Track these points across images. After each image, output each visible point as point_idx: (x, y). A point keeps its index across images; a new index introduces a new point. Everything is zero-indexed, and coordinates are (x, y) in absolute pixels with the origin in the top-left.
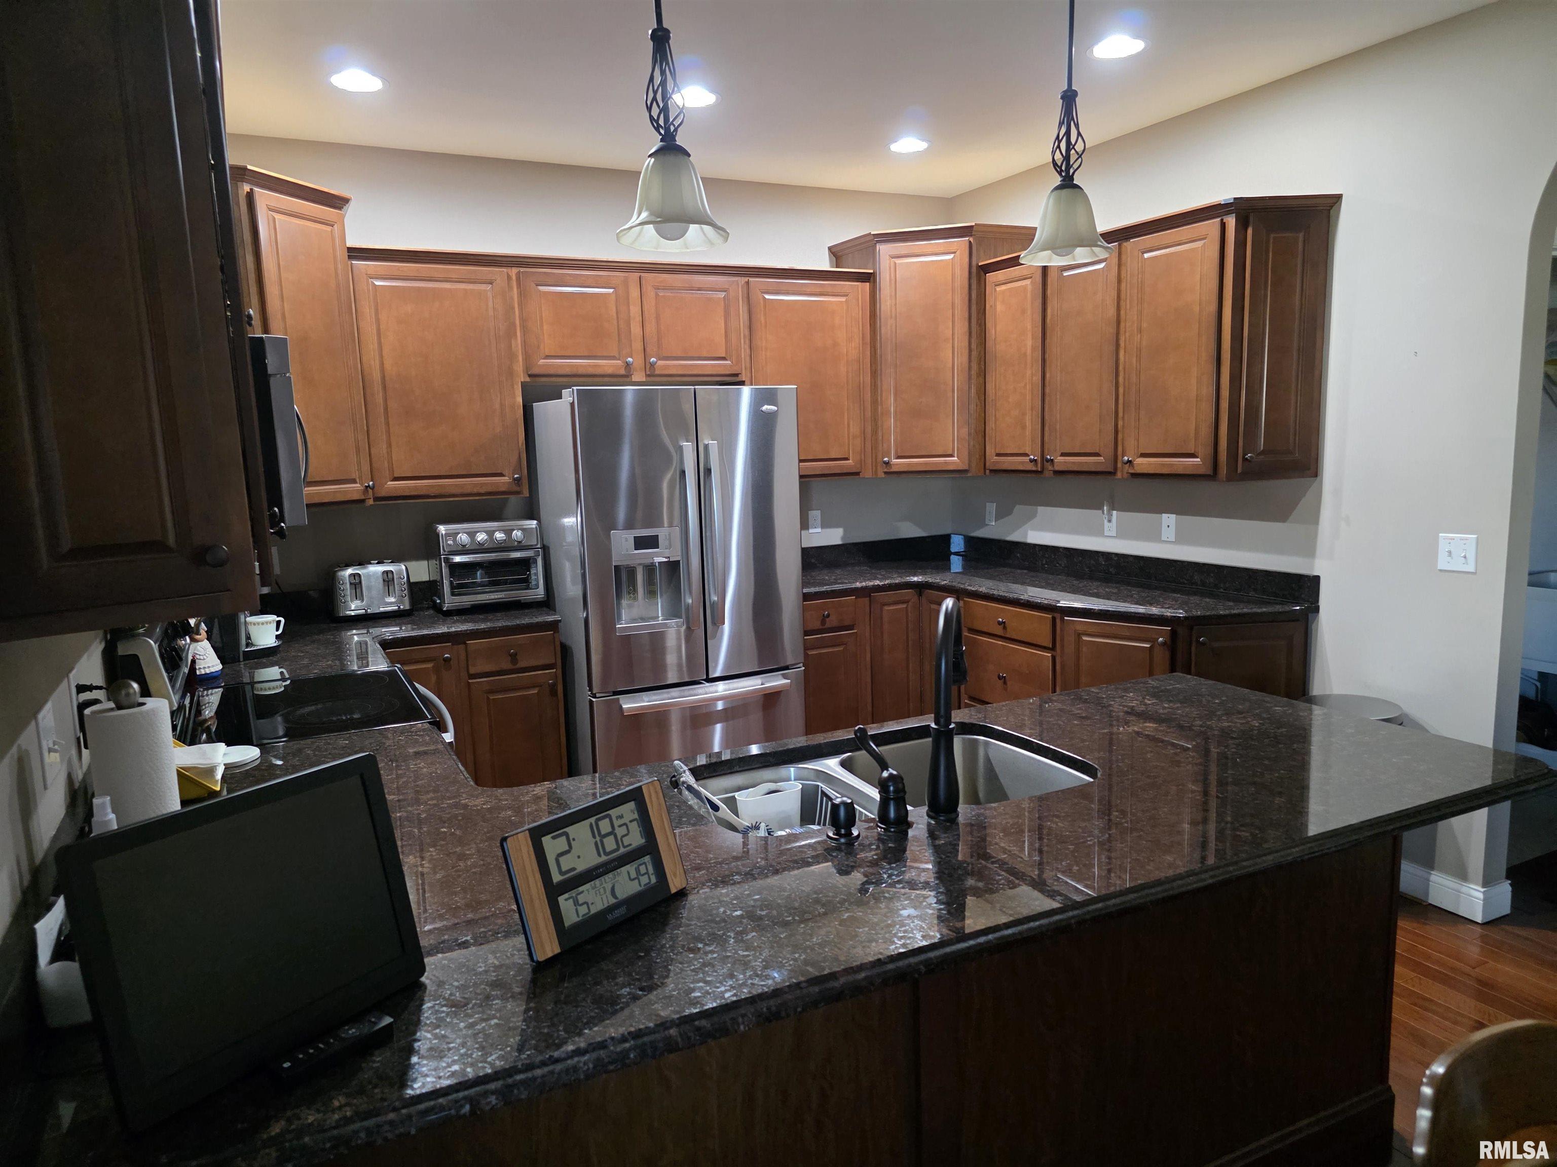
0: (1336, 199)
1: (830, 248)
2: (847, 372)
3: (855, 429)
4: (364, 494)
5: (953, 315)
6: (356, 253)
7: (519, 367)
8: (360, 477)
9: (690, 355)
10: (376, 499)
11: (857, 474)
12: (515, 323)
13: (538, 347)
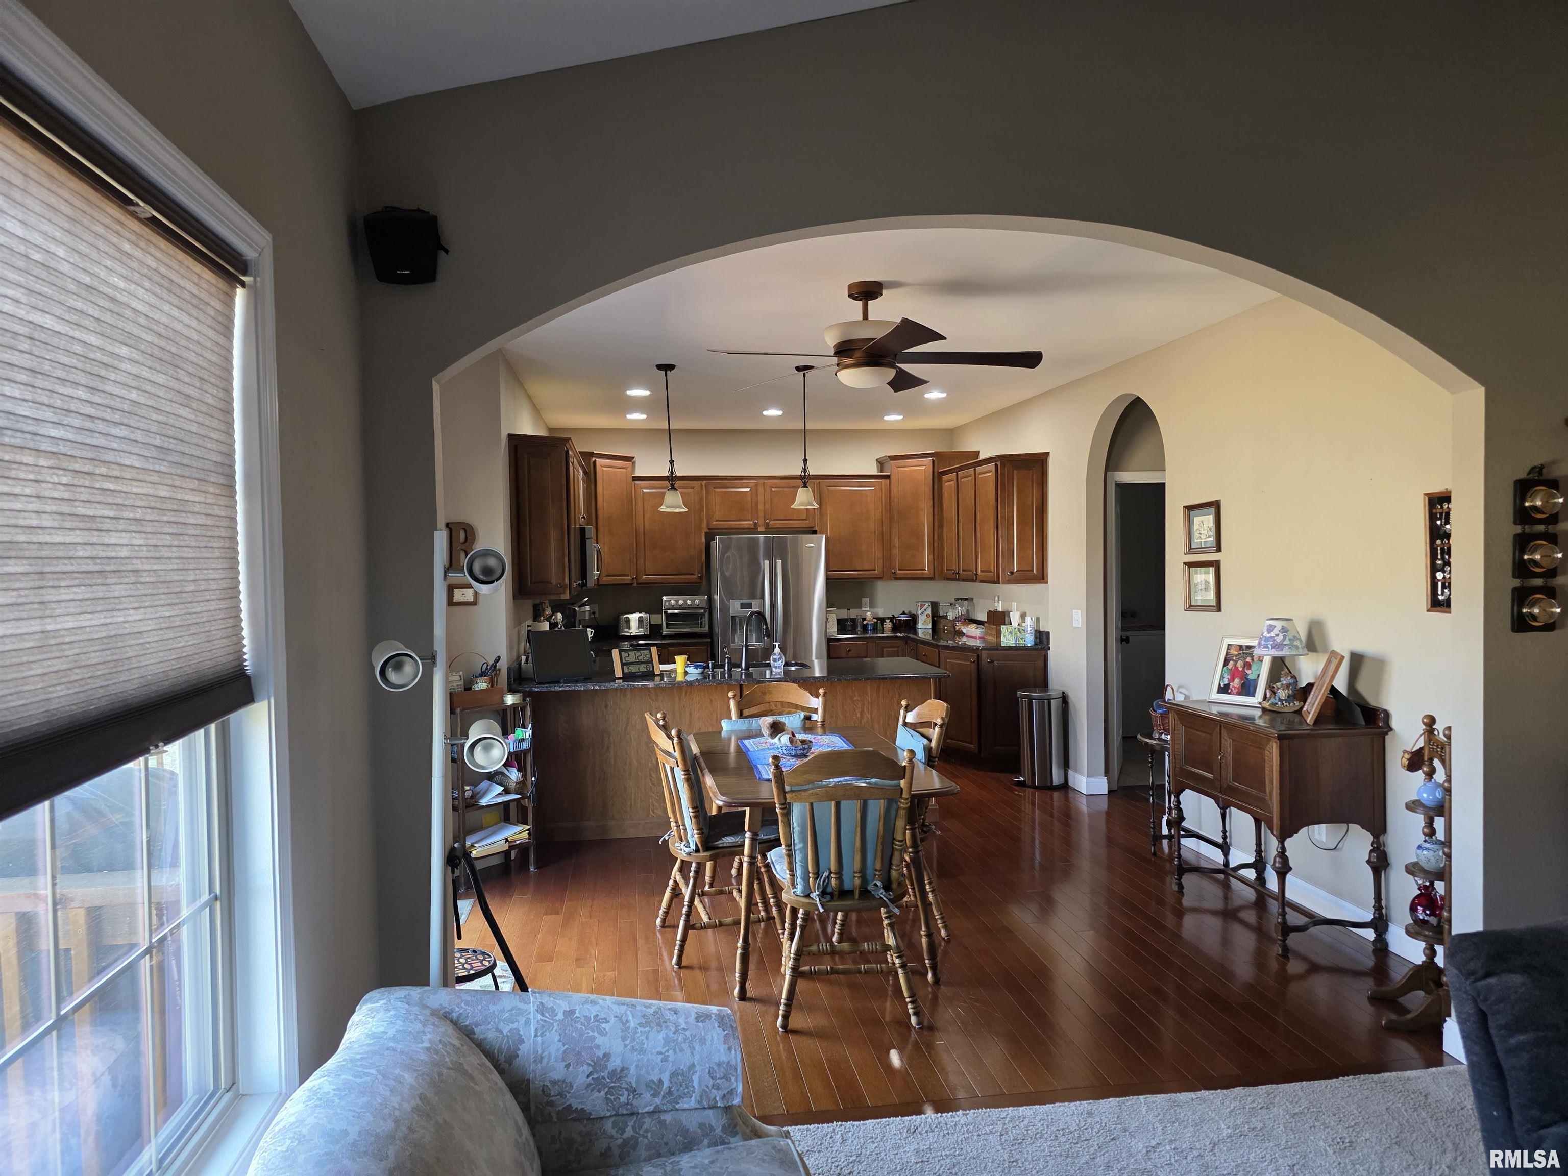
0: (1047, 454)
1: (877, 460)
2: (874, 526)
3: (879, 555)
4: (632, 581)
5: (925, 497)
6: (636, 479)
7: (704, 525)
8: (631, 574)
9: (787, 518)
10: (638, 584)
11: (881, 578)
12: (704, 506)
13: (712, 516)
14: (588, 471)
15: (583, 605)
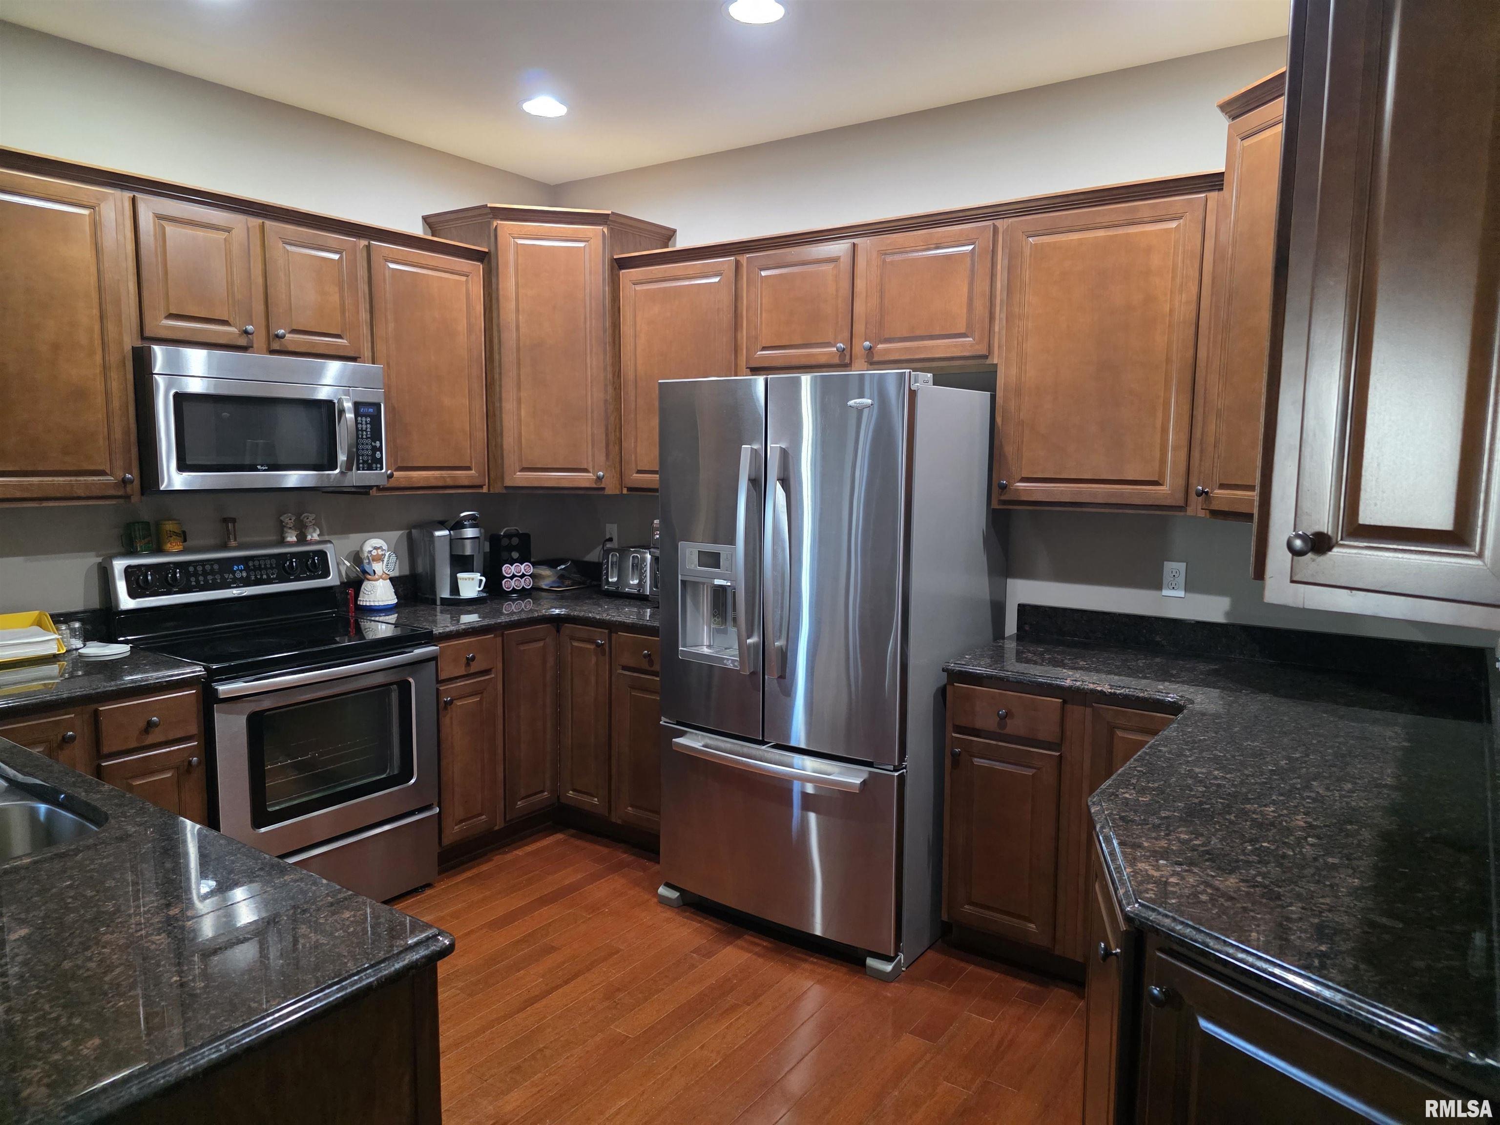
2: (1169, 345)
4: (596, 483)
7: (743, 359)
8: (594, 467)
9: (919, 334)
11: (1183, 510)
12: (742, 313)
13: (756, 338)
14: (486, 250)
15: (459, 525)
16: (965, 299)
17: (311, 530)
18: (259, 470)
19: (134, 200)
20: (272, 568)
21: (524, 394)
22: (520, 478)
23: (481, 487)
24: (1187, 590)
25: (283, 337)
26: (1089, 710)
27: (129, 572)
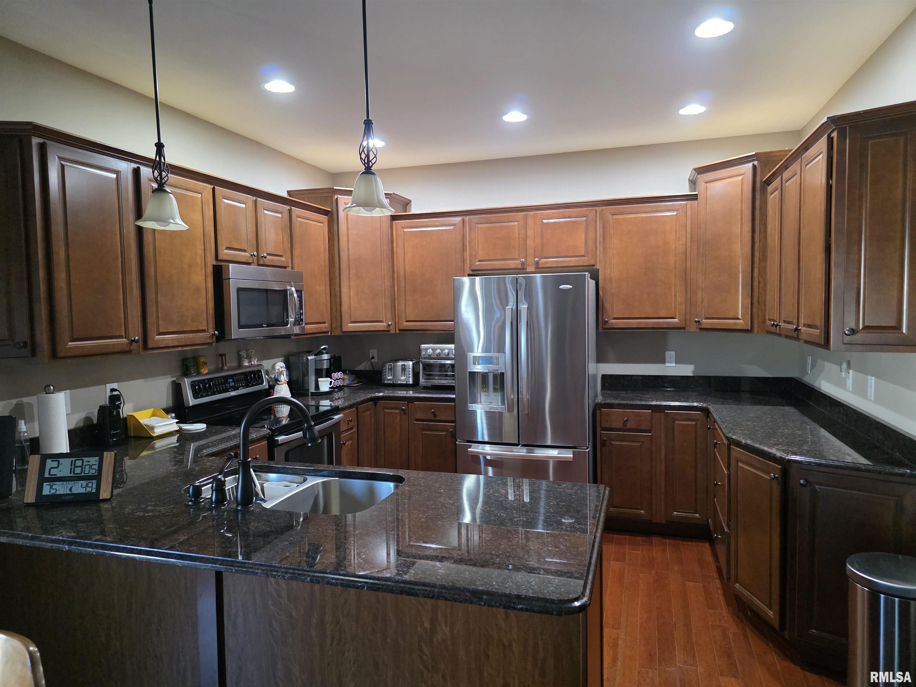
1: (689, 179)
2: (676, 262)
3: (680, 298)
4: (387, 328)
5: (742, 219)
7: (467, 266)
8: (386, 320)
9: (561, 255)
11: (684, 328)
12: (466, 244)
13: (476, 256)
14: (330, 210)
15: (320, 353)
16: (583, 241)
17: (254, 359)
18: (263, 327)
19: (214, 189)
20: (243, 380)
21: (352, 284)
22: (350, 327)
23: (328, 332)
24: (676, 363)
25: (265, 257)
26: (662, 414)
27: (193, 385)
